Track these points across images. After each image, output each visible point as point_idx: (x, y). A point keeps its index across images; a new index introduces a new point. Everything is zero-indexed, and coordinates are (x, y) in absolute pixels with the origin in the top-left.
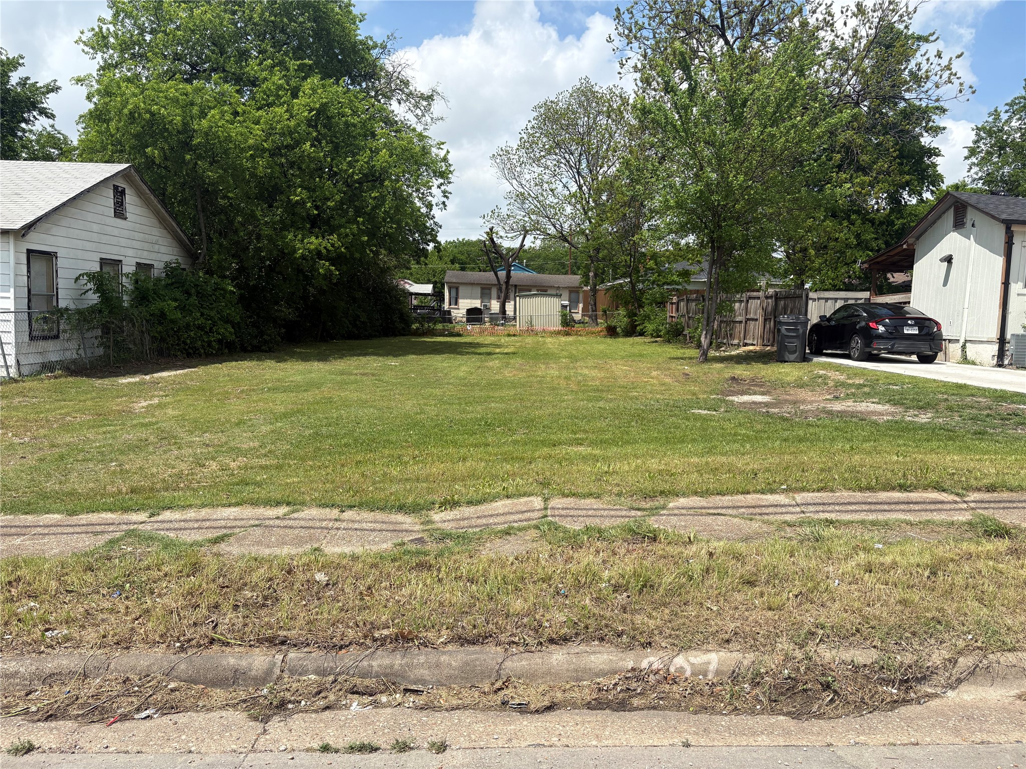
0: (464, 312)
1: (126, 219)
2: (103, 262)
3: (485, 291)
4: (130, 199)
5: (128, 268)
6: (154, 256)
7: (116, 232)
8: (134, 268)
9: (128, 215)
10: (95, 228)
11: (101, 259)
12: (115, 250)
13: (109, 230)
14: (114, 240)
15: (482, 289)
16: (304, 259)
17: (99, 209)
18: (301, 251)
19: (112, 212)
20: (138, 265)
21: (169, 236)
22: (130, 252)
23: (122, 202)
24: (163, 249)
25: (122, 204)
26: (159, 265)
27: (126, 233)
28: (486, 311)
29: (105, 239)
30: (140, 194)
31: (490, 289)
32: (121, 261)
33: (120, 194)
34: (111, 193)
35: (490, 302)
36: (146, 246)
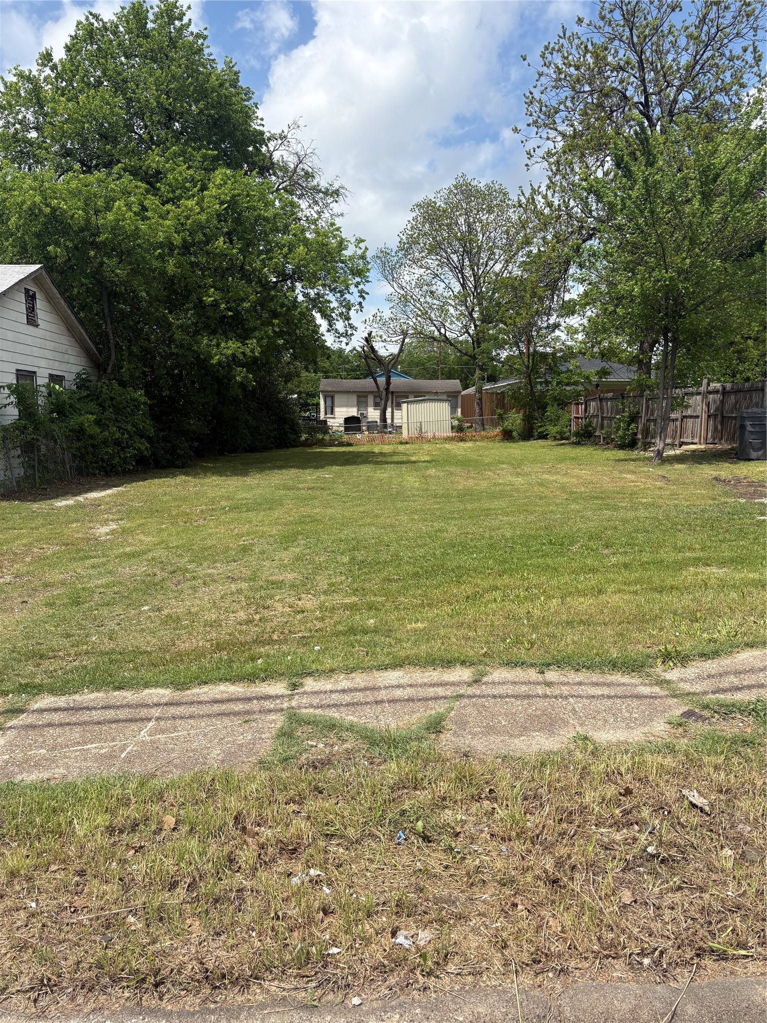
0: (342, 421)
1: (37, 326)
2: (20, 374)
3: (361, 398)
4: (40, 304)
5: (42, 380)
6: (65, 367)
7: (29, 340)
8: (47, 380)
9: (40, 322)
10: (10, 336)
11: (17, 370)
12: (29, 361)
13: (22, 339)
14: (28, 350)
15: (358, 397)
16: (220, 366)
17: (13, 315)
18: (217, 357)
19: (24, 319)
20: (51, 376)
21: (77, 345)
22: (43, 363)
23: (33, 308)
24: (72, 359)
25: (33, 310)
26: (70, 377)
27: (39, 342)
28: (363, 420)
29: (20, 348)
30: (49, 299)
31: (366, 397)
32: (35, 373)
33: (31, 298)
34: (22, 297)
35: (366, 410)
36: (58, 356)
